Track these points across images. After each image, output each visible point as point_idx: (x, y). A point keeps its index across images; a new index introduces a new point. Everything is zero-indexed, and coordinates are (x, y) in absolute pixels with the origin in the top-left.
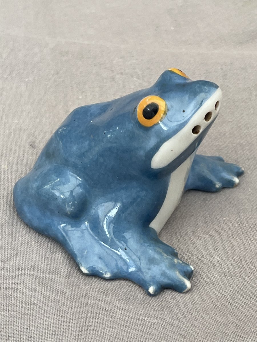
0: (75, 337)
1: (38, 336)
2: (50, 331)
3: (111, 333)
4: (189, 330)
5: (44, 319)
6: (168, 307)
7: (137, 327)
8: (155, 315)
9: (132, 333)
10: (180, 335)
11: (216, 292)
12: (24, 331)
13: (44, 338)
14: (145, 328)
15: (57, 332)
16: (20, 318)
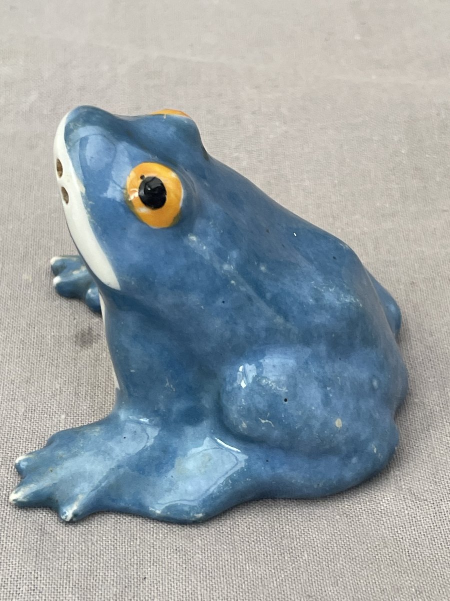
0: (116, 595)
1: (49, 588)
2: (71, 582)
3: (181, 590)
4: (327, 592)
5: (61, 561)
6: (293, 548)
7: (231, 581)
8: (267, 563)
9: (220, 589)
10: (308, 597)
11: (384, 531)
12: (25, 577)
13: (60, 592)
14: (246, 583)
15: (84, 584)
16: (19, 553)
